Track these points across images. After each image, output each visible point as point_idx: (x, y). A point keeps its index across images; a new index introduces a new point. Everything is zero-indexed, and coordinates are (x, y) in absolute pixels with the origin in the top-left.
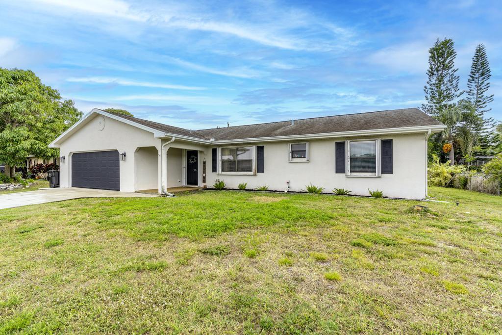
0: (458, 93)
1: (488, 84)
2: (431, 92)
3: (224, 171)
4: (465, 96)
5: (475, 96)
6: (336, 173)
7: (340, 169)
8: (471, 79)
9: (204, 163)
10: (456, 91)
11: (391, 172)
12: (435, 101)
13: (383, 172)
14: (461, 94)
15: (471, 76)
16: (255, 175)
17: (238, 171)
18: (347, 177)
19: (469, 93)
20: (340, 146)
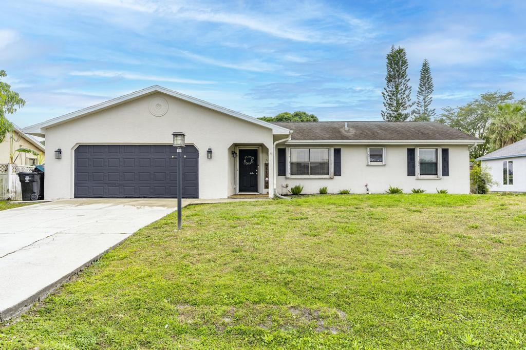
0: (410, 103)
1: (431, 98)
2: (390, 99)
3: (293, 175)
4: (414, 107)
5: (423, 108)
6: (408, 175)
7: (411, 172)
8: (420, 91)
9: (267, 165)
10: (409, 101)
11: (447, 175)
12: (393, 108)
13: (444, 175)
14: (413, 104)
15: (420, 89)
16: (332, 179)
17: (311, 174)
18: (417, 179)
19: (419, 103)
20: (411, 152)
